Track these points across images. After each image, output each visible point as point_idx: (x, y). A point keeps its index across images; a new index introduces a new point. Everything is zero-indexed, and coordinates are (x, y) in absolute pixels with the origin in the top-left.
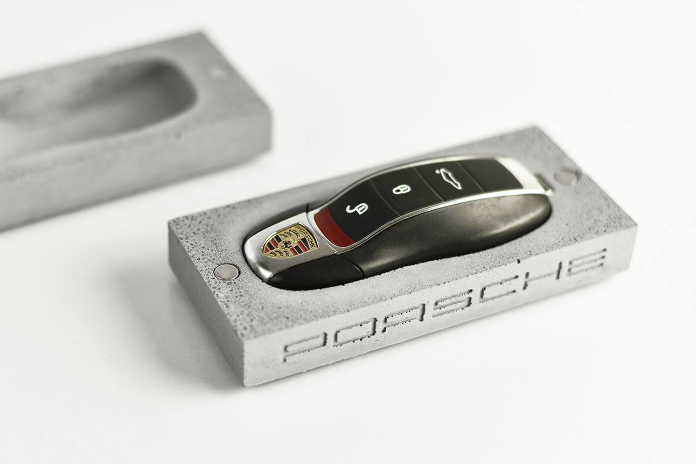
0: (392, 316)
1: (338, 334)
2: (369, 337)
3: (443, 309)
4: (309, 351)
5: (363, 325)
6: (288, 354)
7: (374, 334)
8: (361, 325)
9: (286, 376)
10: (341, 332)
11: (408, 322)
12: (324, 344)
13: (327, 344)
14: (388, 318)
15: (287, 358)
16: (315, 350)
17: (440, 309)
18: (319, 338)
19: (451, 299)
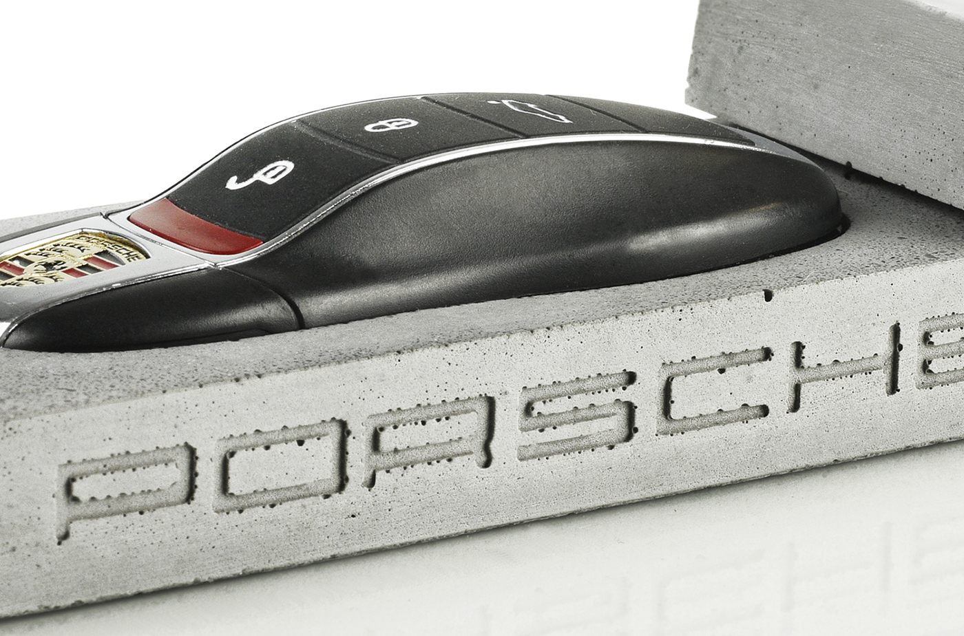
0: (395, 427)
1: (233, 463)
2: (327, 496)
3: (549, 430)
4: (141, 513)
5: (307, 443)
6: (78, 510)
7: (341, 487)
8: (301, 443)
9: (70, 602)
10: (240, 455)
11: (444, 461)
12: (189, 497)
13: (196, 495)
14: (382, 429)
15: (75, 527)
16: (159, 512)
17: (542, 431)
18: (172, 466)
19: (575, 397)
